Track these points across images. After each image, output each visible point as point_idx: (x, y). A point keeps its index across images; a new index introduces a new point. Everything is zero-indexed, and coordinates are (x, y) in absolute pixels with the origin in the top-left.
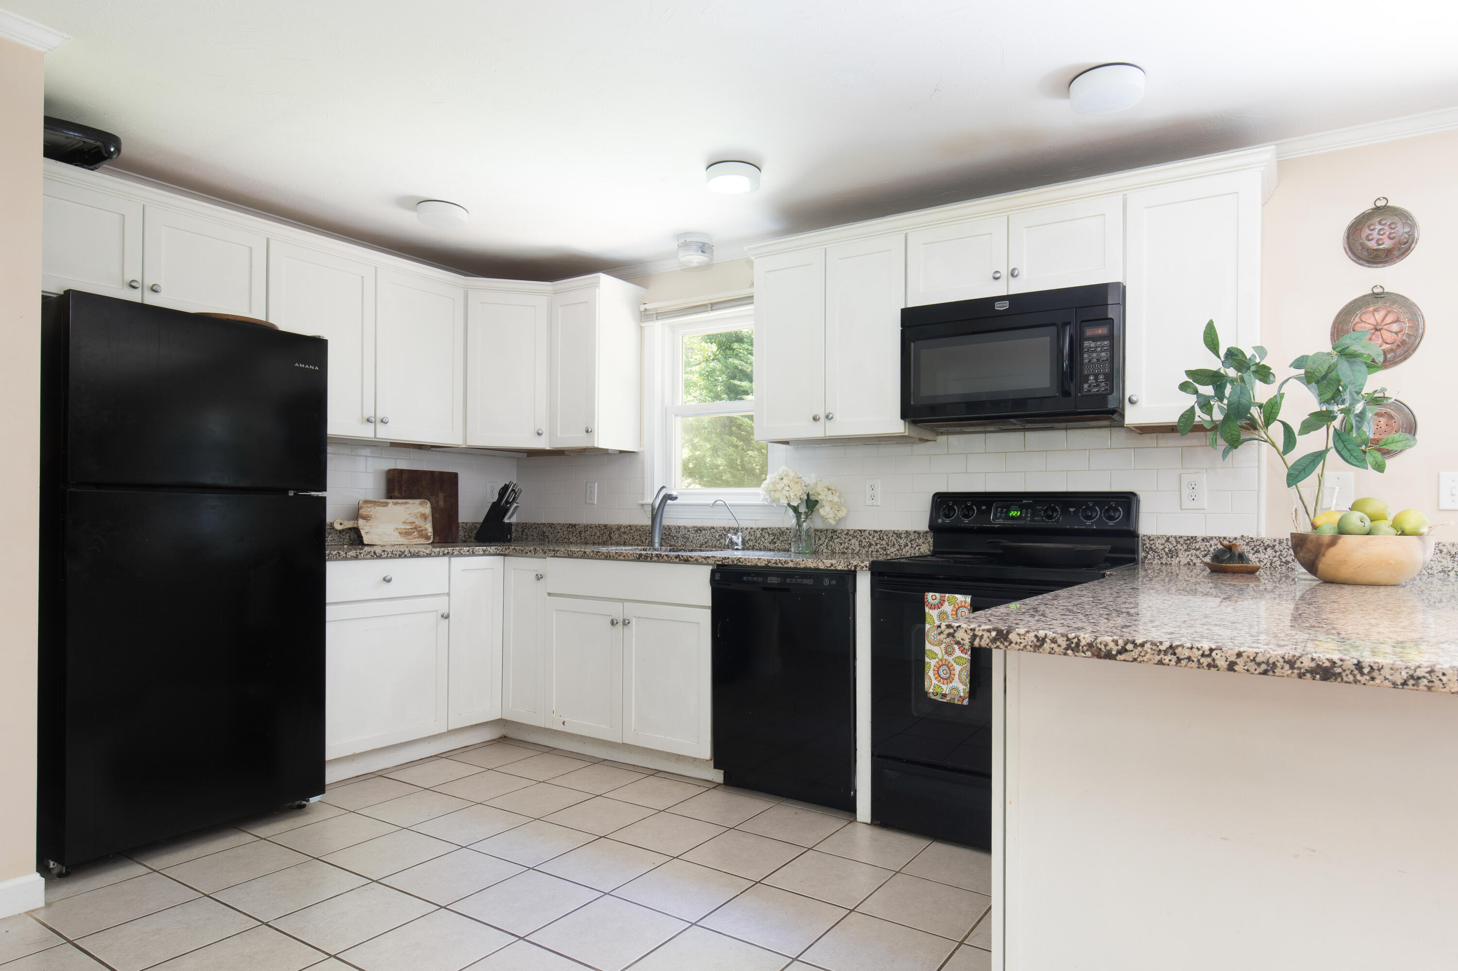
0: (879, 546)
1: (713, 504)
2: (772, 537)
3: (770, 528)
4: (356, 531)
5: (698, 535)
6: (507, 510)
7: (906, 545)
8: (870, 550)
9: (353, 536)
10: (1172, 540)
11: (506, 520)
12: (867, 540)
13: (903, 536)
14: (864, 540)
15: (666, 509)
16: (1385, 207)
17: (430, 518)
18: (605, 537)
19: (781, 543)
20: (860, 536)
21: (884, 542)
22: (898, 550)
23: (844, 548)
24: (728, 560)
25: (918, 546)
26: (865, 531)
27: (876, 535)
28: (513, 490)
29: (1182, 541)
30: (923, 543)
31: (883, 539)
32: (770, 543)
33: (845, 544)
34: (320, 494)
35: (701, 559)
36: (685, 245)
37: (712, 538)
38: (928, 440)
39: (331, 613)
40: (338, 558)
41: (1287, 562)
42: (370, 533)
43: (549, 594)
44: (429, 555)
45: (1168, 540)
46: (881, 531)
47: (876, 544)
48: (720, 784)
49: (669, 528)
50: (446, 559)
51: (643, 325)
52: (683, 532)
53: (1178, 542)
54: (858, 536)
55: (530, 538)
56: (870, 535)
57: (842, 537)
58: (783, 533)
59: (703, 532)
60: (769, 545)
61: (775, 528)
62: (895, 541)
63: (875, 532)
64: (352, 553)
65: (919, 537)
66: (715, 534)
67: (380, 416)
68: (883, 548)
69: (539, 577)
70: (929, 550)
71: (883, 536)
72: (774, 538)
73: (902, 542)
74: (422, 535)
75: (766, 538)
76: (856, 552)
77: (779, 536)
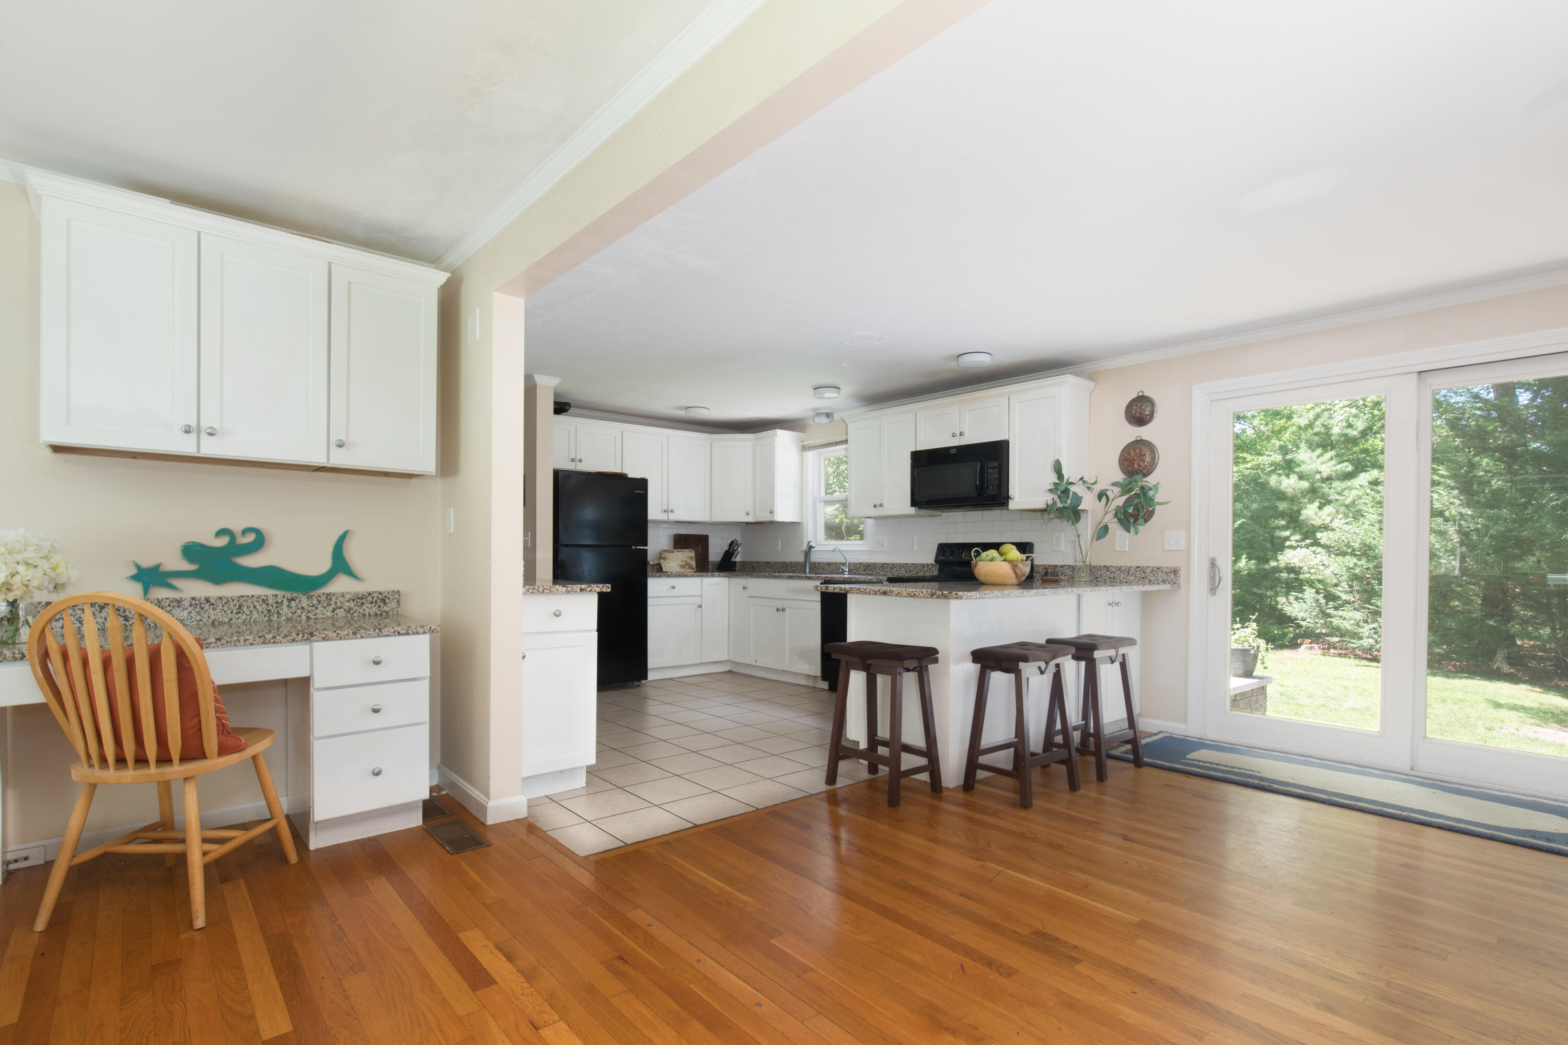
1: (834, 550)
4: (659, 565)
6: (733, 554)
7: (927, 571)
9: (659, 568)
11: (733, 560)
13: (926, 566)
14: (907, 569)
15: (812, 553)
16: (1142, 396)
17: (694, 559)
18: (784, 569)
19: (868, 571)
21: (916, 570)
25: (932, 571)
28: (736, 544)
30: (935, 570)
33: (899, 571)
34: (645, 548)
36: (819, 414)
37: (835, 569)
38: (937, 516)
39: (650, 601)
40: (652, 576)
41: (1097, 578)
42: (667, 566)
43: (750, 597)
44: (692, 576)
47: (913, 571)
48: (826, 690)
49: (815, 563)
50: (700, 578)
51: (803, 453)
52: (822, 565)
55: (747, 570)
57: (897, 567)
60: (863, 572)
62: (922, 569)
63: (913, 564)
64: (658, 574)
65: (933, 564)
66: (836, 566)
67: (670, 509)
68: (916, 573)
69: (745, 588)
70: (937, 573)
73: (925, 569)
74: (691, 567)
75: (861, 568)
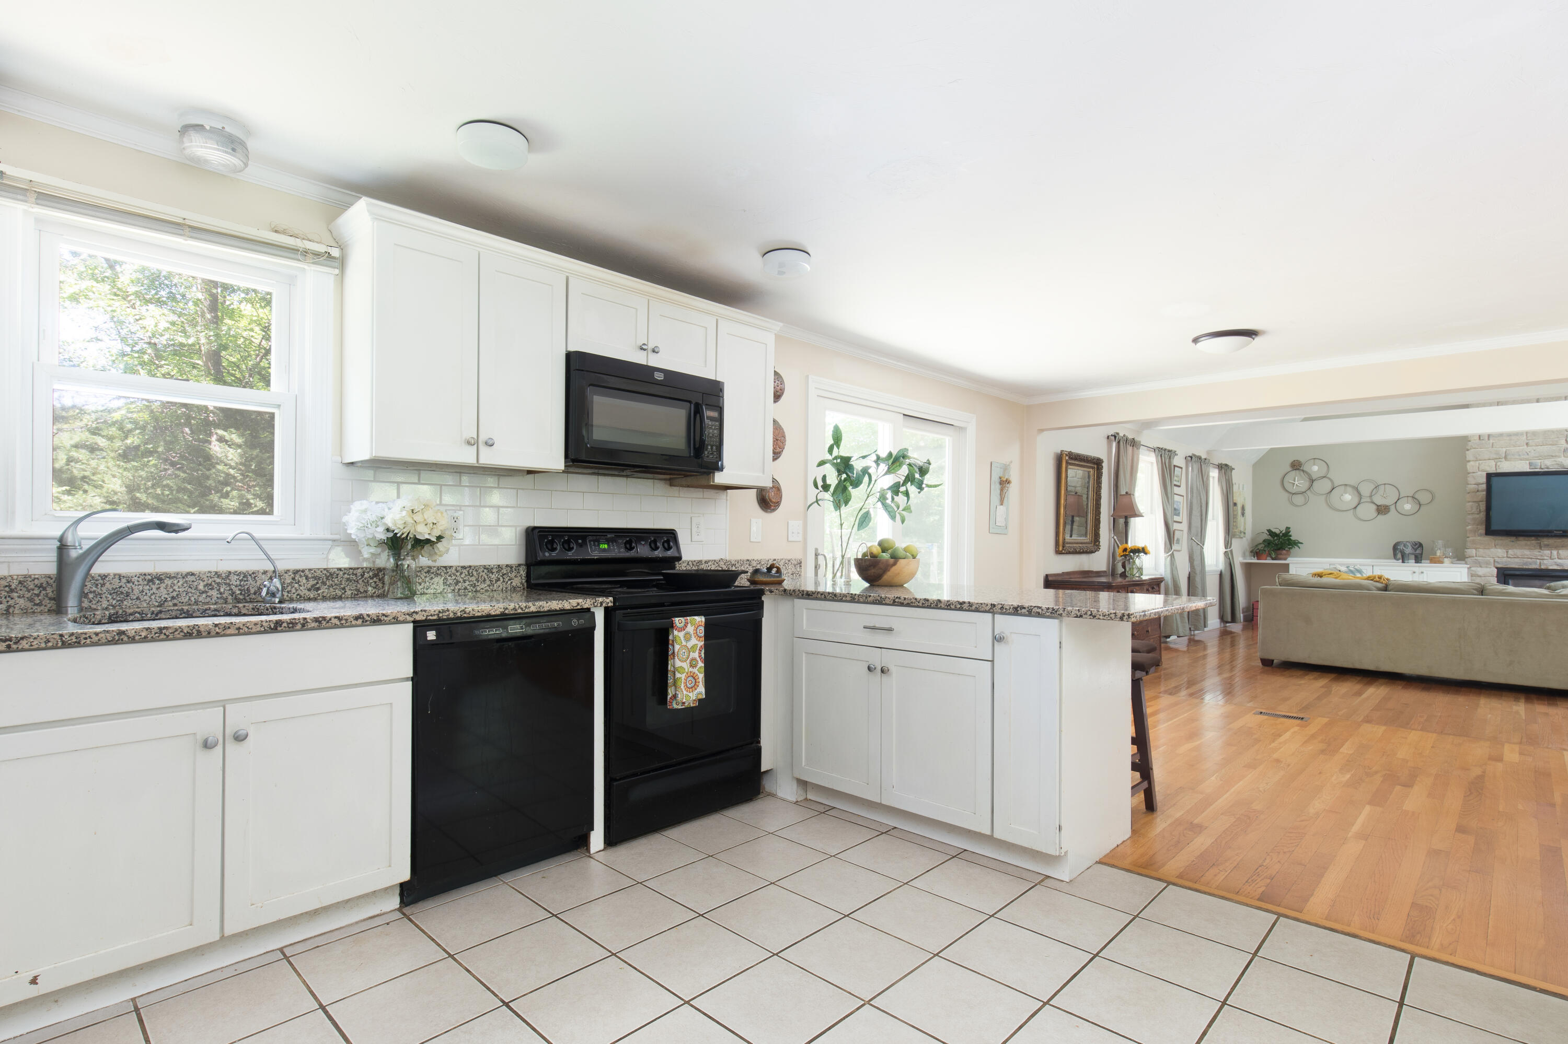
0: (467, 583)
1: (233, 538)
2: (312, 582)
3: (310, 570)
5: (154, 587)
8: (456, 588)
10: (690, 563)
12: (454, 577)
13: (494, 570)
14: (449, 578)
19: (328, 589)
20: (445, 573)
21: (473, 579)
22: (489, 586)
23: (424, 588)
24: (447, 613)
25: (509, 580)
26: (451, 567)
27: (464, 571)
29: (695, 563)
30: (516, 576)
31: (473, 575)
32: (309, 590)
33: (425, 583)
35: (403, 616)
37: (190, 590)
45: (688, 564)
46: (470, 567)
47: (464, 581)
53: (693, 565)
54: (443, 574)
56: (457, 571)
57: (422, 576)
58: (331, 574)
59: (168, 582)
60: (307, 593)
61: (319, 569)
62: (486, 577)
63: (463, 567)
65: (511, 571)
66: (196, 583)
68: (471, 585)
70: (521, 583)
71: (472, 572)
72: (317, 583)
73: (494, 577)
75: (302, 584)
76: (439, 591)
77: (325, 580)
